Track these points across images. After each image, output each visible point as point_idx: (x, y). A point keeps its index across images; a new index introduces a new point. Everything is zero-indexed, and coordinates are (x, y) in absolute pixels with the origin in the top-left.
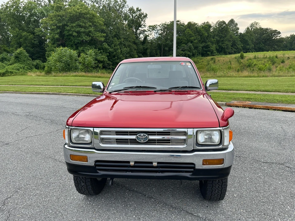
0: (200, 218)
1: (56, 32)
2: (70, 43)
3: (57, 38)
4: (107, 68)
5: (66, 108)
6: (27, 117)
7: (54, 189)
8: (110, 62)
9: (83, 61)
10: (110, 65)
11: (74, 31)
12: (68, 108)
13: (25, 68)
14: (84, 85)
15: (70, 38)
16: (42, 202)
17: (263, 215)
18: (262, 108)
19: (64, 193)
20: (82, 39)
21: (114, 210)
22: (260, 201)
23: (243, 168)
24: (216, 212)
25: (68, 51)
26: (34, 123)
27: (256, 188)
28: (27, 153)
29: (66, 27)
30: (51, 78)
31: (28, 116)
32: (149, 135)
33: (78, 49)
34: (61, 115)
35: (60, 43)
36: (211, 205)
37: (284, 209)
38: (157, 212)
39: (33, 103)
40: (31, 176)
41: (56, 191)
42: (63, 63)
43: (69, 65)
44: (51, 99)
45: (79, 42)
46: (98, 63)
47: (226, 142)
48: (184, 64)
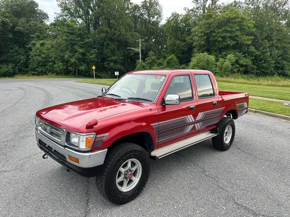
1: (203, 39)
2: (214, 48)
3: (203, 44)
4: (250, 72)
8: (255, 66)
9: (221, 65)
10: (254, 70)
11: (220, 37)
15: (215, 44)
20: (226, 44)
24: (103, 210)
25: (206, 56)
29: (212, 33)
32: (52, 128)
33: (221, 54)
35: (205, 48)
36: (109, 205)
38: (75, 191)
45: (223, 47)
46: (240, 68)
47: (83, 146)
48: (159, 77)
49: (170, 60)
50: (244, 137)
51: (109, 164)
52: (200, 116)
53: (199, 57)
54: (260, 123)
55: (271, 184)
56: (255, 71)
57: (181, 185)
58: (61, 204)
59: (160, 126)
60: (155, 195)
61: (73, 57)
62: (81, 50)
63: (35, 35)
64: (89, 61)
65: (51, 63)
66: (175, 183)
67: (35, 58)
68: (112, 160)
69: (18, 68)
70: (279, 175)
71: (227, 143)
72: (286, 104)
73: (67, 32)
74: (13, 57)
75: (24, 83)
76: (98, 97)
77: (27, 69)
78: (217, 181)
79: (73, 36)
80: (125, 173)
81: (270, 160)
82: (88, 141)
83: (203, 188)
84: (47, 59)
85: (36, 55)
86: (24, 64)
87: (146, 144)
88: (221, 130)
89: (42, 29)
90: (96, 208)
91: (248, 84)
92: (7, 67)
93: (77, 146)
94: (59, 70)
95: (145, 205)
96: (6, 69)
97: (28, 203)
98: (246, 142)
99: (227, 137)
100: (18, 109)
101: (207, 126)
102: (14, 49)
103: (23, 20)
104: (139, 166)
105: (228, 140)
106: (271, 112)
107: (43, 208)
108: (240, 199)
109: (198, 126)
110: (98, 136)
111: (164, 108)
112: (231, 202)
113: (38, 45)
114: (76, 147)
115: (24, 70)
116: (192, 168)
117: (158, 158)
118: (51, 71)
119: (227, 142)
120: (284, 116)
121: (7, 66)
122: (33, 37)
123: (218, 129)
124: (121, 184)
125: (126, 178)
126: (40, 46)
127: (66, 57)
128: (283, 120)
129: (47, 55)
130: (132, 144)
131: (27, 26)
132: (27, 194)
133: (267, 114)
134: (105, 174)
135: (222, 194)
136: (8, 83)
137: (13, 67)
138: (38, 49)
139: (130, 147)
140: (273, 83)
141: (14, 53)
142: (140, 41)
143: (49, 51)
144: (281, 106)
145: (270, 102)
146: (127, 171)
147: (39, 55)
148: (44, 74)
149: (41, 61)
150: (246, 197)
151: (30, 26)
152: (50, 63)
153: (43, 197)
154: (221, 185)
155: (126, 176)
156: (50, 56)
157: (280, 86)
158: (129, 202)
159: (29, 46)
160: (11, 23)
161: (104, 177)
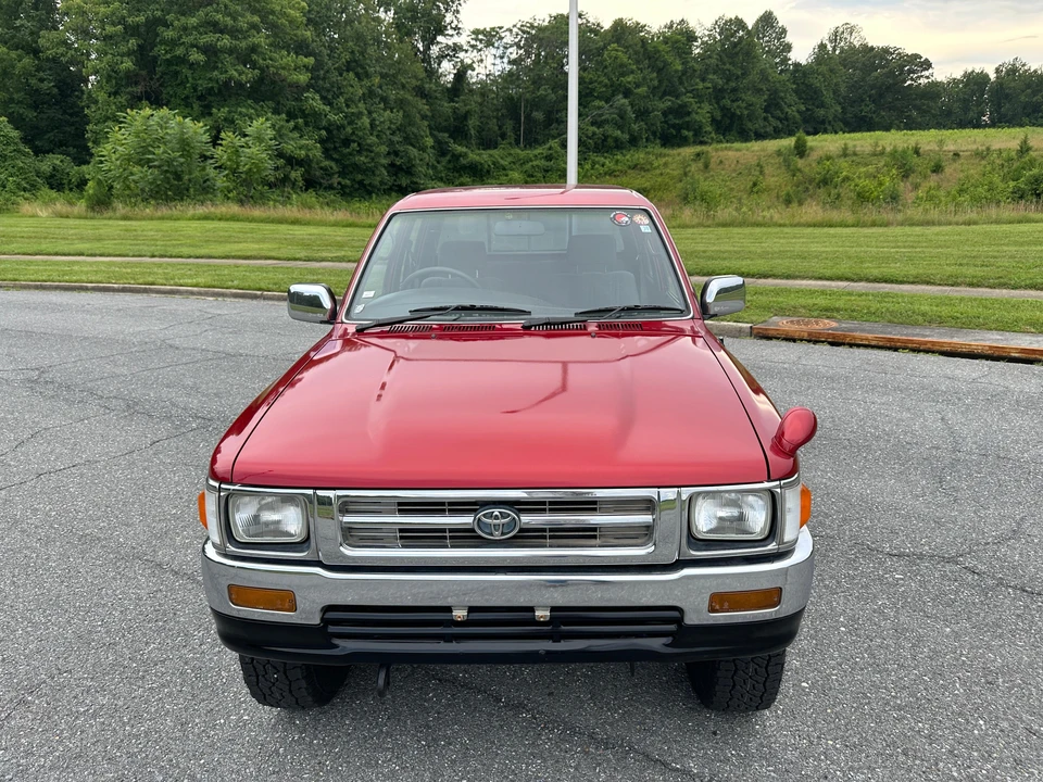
0: (693, 776)
1: (123, 49)
2: (179, 90)
3: (128, 71)
4: (321, 184)
5: (177, 348)
6: (32, 389)
7: (163, 686)
8: (333, 164)
9: (229, 160)
10: (331, 175)
11: (193, 46)
12: (184, 349)
13: (10, 186)
14: (239, 253)
15: (177, 73)
16: (122, 741)
17: (902, 758)
18: (873, 343)
19: (203, 700)
20: (223, 77)
21: (390, 760)
22: (888, 704)
23: (823, 580)
24: (747, 752)
25: (172, 123)
26: (64, 415)
27: (873, 656)
28: (48, 541)
29: (161, 29)
30: (110, 227)
31: (38, 382)
32: (521, 511)
33: (210, 114)
34: (164, 378)
35: (139, 89)
36: (726, 726)
37: (965, 729)
38: (545, 760)
39: (49, 331)
40: (70, 634)
41: (170, 695)
42: (155, 167)
43: (178, 177)
44: (119, 310)
45: (212, 88)
46: (288, 168)
53: (141, 125)
56: (335, 180)
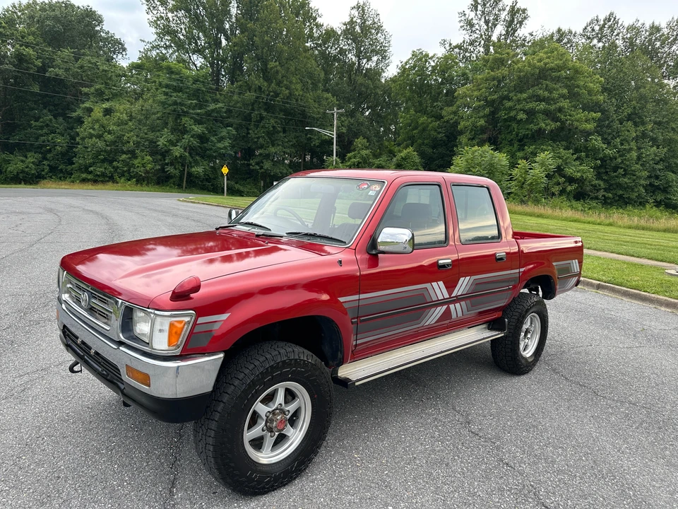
1: (482, 114)
2: (508, 136)
3: (481, 126)
4: (589, 195)
8: (601, 183)
10: (598, 191)
11: (521, 110)
15: (509, 126)
20: (535, 128)
25: (488, 154)
29: (505, 101)
32: (93, 297)
33: (523, 150)
35: (485, 136)
45: (528, 134)
46: (567, 184)
47: (161, 343)
48: (366, 186)
49: (404, 159)
50: (568, 344)
51: (227, 393)
52: (464, 285)
53: (470, 156)
54: (608, 314)
55: (630, 461)
56: (601, 193)
57: (409, 454)
58: (104, 488)
59: (361, 303)
60: (342, 476)
61: (178, 144)
62: (198, 129)
63: (92, 90)
64: (214, 154)
65: (127, 154)
66: (394, 449)
67: (89, 142)
68: (237, 382)
69: (48, 165)
70: (651, 439)
71: (528, 356)
72: (673, 272)
73: (167, 86)
74: (37, 138)
75: (59, 199)
76: (217, 229)
77: (69, 168)
78: (498, 448)
79: (180, 94)
80: (268, 417)
81: (630, 403)
82: (174, 331)
83: (462, 462)
84: (117, 146)
85: (91, 136)
86: (63, 154)
87: (327, 349)
88: (514, 324)
89: (110, 75)
90: (191, 502)
91: (585, 223)
92: (22, 161)
93: (148, 344)
94: (145, 174)
95: (314, 500)
96: (21, 166)
97: (22, 483)
98: (573, 356)
99: (527, 341)
100: (35, 256)
101: (480, 313)
102: (41, 120)
103: (67, 53)
104: (304, 401)
105: (530, 348)
106: (635, 289)
107: (58, 496)
108: (554, 493)
109: (457, 310)
110: (201, 320)
111: (374, 260)
112: (530, 500)
113: (98, 113)
114: (145, 344)
115: (61, 170)
116: (439, 412)
117: (354, 383)
118: (126, 174)
119: (528, 353)
120: (666, 300)
121: (24, 159)
122: (87, 94)
123: (506, 320)
124: (258, 443)
125: (270, 430)
126: (101, 114)
127: (162, 142)
128: (663, 309)
129: (118, 137)
130: (289, 344)
131: (75, 68)
132: (25, 460)
133: (625, 294)
134: (217, 417)
135: (508, 479)
136: (23, 196)
137: (36, 161)
138: (97, 121)
139: (282, 351)
140: (643, 223)
141: (42, 130)
142: (335, 114)
143: (123, 127)
144: (661, 277)
145: (635, 265)
146: (273, 412)
147: (100, 137)
148: (108, 181)
149: (102, 151)
150: (568, 490)
151: (82, 67)
152: (124, 156)
153: (62, 467)
154: (506, 459)
155: (271, 425)
156: (125, 138)
157: (658, 231)
158: (276, 489)
159: (77, 113)
160: (38, 58)
161: (213, 425)
